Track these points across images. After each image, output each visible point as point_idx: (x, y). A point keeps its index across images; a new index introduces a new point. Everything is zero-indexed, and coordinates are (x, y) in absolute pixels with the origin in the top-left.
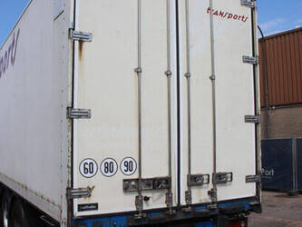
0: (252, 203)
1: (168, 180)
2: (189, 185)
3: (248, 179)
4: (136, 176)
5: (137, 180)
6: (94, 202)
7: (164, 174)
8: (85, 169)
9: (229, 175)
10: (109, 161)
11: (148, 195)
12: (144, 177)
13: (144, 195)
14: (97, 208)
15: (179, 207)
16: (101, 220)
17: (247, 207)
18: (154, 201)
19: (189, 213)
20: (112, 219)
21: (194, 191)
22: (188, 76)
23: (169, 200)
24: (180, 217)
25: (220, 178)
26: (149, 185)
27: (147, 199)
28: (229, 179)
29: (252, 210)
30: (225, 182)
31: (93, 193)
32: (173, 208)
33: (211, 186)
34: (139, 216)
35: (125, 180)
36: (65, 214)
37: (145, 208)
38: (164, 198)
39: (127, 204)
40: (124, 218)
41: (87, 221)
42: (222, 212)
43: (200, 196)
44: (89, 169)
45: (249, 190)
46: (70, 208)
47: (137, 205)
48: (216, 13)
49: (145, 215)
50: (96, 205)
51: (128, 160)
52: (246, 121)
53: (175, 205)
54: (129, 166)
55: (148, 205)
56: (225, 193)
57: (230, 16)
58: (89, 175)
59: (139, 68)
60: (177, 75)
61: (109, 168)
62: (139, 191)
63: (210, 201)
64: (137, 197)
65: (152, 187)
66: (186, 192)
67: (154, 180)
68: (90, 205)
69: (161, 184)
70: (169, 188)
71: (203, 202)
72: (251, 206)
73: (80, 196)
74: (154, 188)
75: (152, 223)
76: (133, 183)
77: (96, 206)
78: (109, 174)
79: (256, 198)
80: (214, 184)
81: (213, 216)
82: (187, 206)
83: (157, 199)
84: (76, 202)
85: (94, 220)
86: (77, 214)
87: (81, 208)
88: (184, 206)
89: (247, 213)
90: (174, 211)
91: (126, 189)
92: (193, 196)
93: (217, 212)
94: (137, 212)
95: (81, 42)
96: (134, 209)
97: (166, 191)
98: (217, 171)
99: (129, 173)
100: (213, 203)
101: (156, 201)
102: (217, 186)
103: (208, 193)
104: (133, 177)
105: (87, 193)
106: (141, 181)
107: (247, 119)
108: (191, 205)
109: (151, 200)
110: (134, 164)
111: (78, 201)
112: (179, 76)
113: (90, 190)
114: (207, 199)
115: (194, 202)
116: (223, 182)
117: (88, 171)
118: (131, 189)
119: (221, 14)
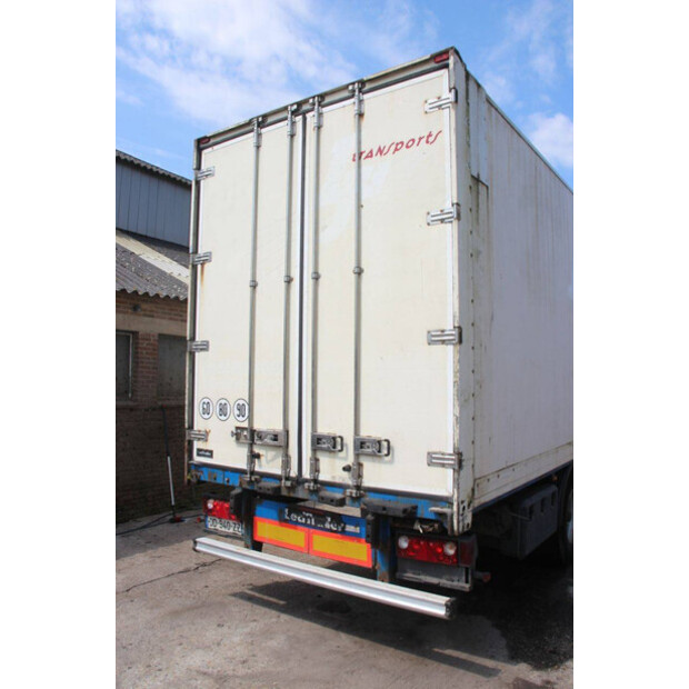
0: (437, 509)
2: (315, 449)
3: (434, 460)
6: (209, 448)
8: (203, 408)
9: (385, 444)
10: (223, 402)
13: (256, 450)
14: (211, 456)
15: (299, 481)
16: (216, 471)
18: (268, 462)
21: (325, 460)
22: (316, 278)
23: (286, 464)
25: (364, 447)
27: (258, 456)
28: (385, 452)
30: (378, 456)
31: (210, 437)
34: (248, 478)
35: (237, 428)
38: (279, 461)
40: (237, 475)
41: (204, 469)
46: (188, 451)
48: (370, 155)
49: (258, 478)
50: (211, 452)
51: (241, 402)
52: (431, 342)
53: (294, 473)
54: (241, 410)
55: (260, 466)
56: (377, 476)
57: (398, 146)
58: (206, 416)
63: (351, 483)
68: (206, 451)
69: (279, 441)
70: (283, 448)
71: (338, 480)
73: (199, 439)
76: (245, 433)
77: (210, 454)
78: (223, 417)
79: (451, 501)
80: (355, 453)
82: (310, 481)
83: (273, 460)
85: (210, 470)
87: (199, 452)
88: (307, 481)
91: (238, 439)
96: (245, 466)
99: (241, 418)
101: (270, 464)
102: (363, 460)
103: (344, 469)
104: (246, 425)
105: (204, 436)
106: (252, 432)
107: (436, 339)
108: (316, 481)
109: (263, 459)
110: (247, 408)
111: (197, 445)
112: (302, 280)
113: (207, 433)
114: (346, 478)
115: (323, 477)
116: (373, 455)
117: (206, 411)
118: (243, 440)
119: (380, 151)
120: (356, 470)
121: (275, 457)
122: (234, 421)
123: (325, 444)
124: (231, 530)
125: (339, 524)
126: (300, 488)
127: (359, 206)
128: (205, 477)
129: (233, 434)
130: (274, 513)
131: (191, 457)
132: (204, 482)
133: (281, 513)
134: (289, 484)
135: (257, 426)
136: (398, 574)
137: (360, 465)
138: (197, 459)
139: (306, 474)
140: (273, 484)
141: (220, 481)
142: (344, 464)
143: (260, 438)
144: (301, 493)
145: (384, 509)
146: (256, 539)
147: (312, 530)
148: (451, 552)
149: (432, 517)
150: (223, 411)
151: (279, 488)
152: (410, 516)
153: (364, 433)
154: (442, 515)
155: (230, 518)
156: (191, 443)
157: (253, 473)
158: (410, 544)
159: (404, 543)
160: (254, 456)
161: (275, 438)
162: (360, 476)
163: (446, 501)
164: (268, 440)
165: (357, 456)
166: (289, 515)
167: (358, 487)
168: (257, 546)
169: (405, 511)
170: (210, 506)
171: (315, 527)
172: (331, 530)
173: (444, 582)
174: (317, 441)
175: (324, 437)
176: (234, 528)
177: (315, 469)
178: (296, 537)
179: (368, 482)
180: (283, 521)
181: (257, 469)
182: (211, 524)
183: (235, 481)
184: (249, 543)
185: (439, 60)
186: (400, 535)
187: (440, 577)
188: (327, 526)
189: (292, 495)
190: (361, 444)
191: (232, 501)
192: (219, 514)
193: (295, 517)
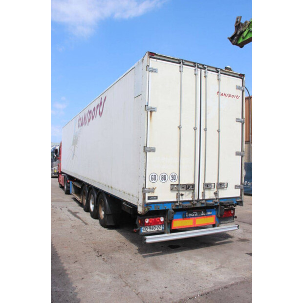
0: (238, 200)
1: (193, 186)
2: (204, 189)
3: (236, 187)
4: (177, 183)
5: (178, 185)
6: (156, 195)
8: (152, 178)
9: (226, 184)
10: (164, 174)
11: (183, 193)
12: (181, 183)
13: (181, 193)
14: (157, 199)
15: (198, 201)
16: (159, 205)
17: (235, 202)
18: (185, 196)
19: (203, 203)
21: (207, 192)
22: (205, 130)
23: (193, 196)
24: (199, 205)
25: (221, 186)
26: (184, 188)
27: (182, 195)
28: (226, 186)
29: (238, 204)
30: (223, 188)
31: (156, 191)
32: (196, 201)
33: (215, 190)
34: (178, 204)
35: (171, 185)
36: (141, 201)
37: (181, 200)
38: (191, 195)
39: (171, 197)
40: (171, 204)
41: (152, 205)
42: (221, 204)
43: (210, 195)
44: (154, 178)
45: (237, 193)
46: (144, 198)
47: (177, 198)
48: (222, 95)
49: (181, 203)
50: (157, 197)
51: (173, 174)
52: (236, 155)
53: (196, 199)
54: (173, 177)
55: (182, 198)
56: (223, 194)
57: (230, 96)
58: (154, 181)
59: (180, 126)
60: (200, 129)
61: (164, 178)
62: (178, 191)
63: (215, 198)
64: (177, 194)
65: (185, 189)
66: (203, 192)
67: (186, 185)
68: (154, 197)
69: (189, 187)
70: (194, 190)
71: (211, 198)
72: (237, 202)
73: (149, 192)
74: (186, 189)
75: (185, 208)
76: (175, 186)
78: (164, 181)
79: (241, 197)
80: (217, 188)
81: (216, 206)
82: (203, 200)
83: (188, 195)
84: (147, 195)
85: (155, 205)
86: (147, 201)
87: (149, 198)
88: (201, 200)
89: (235, 206)
90: (196, 202)
91: (172, 189)
92: (206, 195)
93: (218, 204)
94: (177, 202)
95: (151, 112)
96: (175, 200)
97: (192, 191)
98: (220, 182)
99: (173, 181)
100: (217, 199)
101: (187, 196)
102: (219, 190)
105: (152, 191)
113: (154, 189)
114: (213, 197)
115: (206, 198)
118: (174, 189)
119: (225, 95)
120: (216, 194)
121: (189, 194)
122: (169, 183)
123: (207, 186)
125: (206, 213)
126: (198, 203)
130: (180, 216)
131: (145, 201)
139: (201, 198)
147: (195, 218)
148: (232, 212)
166: (188, 215)
171: (198, 216)
172: (203, 216)
175: (209, 184)
179: (220, 197)
180: (185, 217)
183: (169, 207)
188: (202, 214)
193: (190, 215)
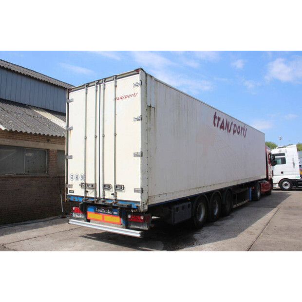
2: (104, 189)
3: (136, 191)
6: (73, 190)
7: (93, 182)
10: (77, 175)
13: (87, 190)
15: (99, 199)
16: (75, 197)
20: (79, 198)
21: (107, 192)
22: (104, 136)
23: (96, 194)
27: (87, 192)
31: (73, 187)
33: (113, 191)
35: (81, 183)
38: (94, 193)
40: (81, 198)
41: (71, 197)
43: (109, 195)
46: (66, 191)
48: (118, 99)
51: (82, 175)
52: (135, 156)
53: (98, 196)
54: (82, 177)
56: (121, 196)
57: (126, 97)
59: (86, 137)
69: (93, 187)
71: (110, 198)
76: (84, 185)
77: (73, 192)
78: (77, 180)
85: (73, 197)
87: (70, 192)
88: (102, 199)
92: (106, 194)
95: (70, 131)
97: (94, 190)
101: (91, 194)
102: (117, 192)
103: (112, 194)
104: (84, 182)
105: (71, 186)
106: (86, 184)
107: (136, 155)
108: (104, 198)
109: (89, 193)
110: (84, 177)
111: (69, 189)
112: (100, 137)
113: (72, 185)
114: (112, 197)
115: (106, 197)
116: (119, 190)
117: (72, 178)
118: (83, 187)
119: (121, 98)
120: (115, 195)
121: (92, 192)
122: (81, 181)
123: (107, 187)
124: (80, 217)
125: (111, 211)
126: (100, 201)
127: (115, 115)
128: (72, 199)
129: (80, 185)
130: (93, 210)
131: (67, 193)
132: (72, 201)
133: (95, 209)
134: (96, 200)
135: (87, 182)
136: (128, 226)
137: (116, 193)
138: (69, 194)
139: (101, 197)
140: (92, 200)
141: (76, 200)
142: (112, 193)
143: (88, 186)
144: (100, 203)
145: (122, 205)
146: (88, 218)
148: (142, 218)
149: (135, 207)
150: (77, 178)
151: (94, 202)
152: (130, 207)
153: (117, 184)
154: (138, 206)
155: (80, 212)
156: (67, 189)
157: (86, 197)
158: (131, 217)
159: (129, 216)
160: (86, 192)
161: (92, 186)
162: (116, 196)
163: (138, 202)
164: (90, 186)
165: (115, 190)
166: (97, 210)
167: (116, 200)
168: (89, 221)
169: (128, 206)
170: (74, 209)
171: (105, 213)
172: (109, 214)
173: (141, 228)
174: (104, 186)
175: (106, 185)
176: (81, 216)
177: (104, 195)
178: (99, 217)
179: (119, 198)
180: (96, 212)
181: (87, 196)
182: (74, 215)
183: (81, 200)
184: (86, 220)
185: (137, 71)
186: (128, 214)
187: (140, 226)
188: (108, 212)
189: (98, 203)
190: (116, 187)
191: (80, 206)
192: (76, 212)
193: (99, 210)
